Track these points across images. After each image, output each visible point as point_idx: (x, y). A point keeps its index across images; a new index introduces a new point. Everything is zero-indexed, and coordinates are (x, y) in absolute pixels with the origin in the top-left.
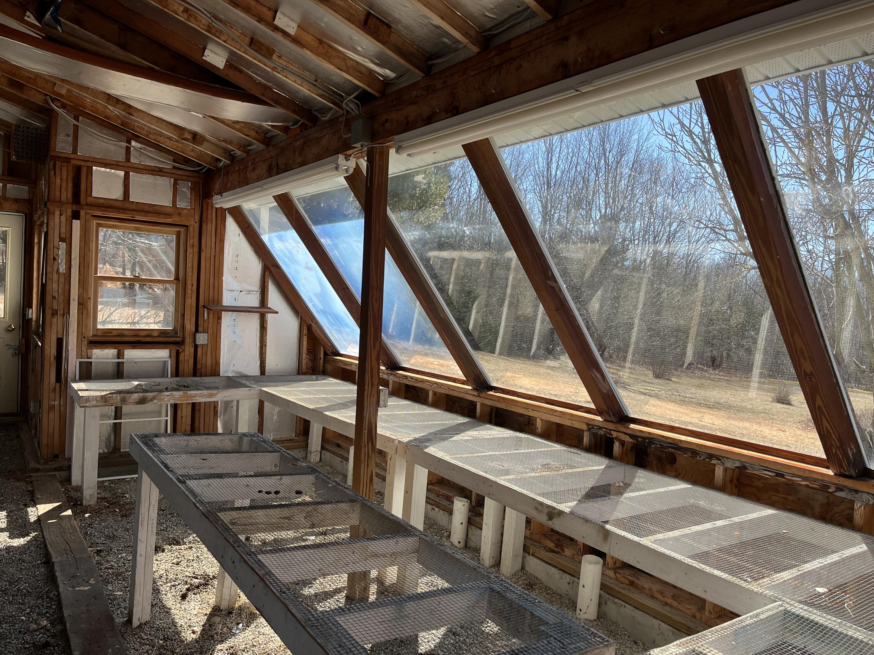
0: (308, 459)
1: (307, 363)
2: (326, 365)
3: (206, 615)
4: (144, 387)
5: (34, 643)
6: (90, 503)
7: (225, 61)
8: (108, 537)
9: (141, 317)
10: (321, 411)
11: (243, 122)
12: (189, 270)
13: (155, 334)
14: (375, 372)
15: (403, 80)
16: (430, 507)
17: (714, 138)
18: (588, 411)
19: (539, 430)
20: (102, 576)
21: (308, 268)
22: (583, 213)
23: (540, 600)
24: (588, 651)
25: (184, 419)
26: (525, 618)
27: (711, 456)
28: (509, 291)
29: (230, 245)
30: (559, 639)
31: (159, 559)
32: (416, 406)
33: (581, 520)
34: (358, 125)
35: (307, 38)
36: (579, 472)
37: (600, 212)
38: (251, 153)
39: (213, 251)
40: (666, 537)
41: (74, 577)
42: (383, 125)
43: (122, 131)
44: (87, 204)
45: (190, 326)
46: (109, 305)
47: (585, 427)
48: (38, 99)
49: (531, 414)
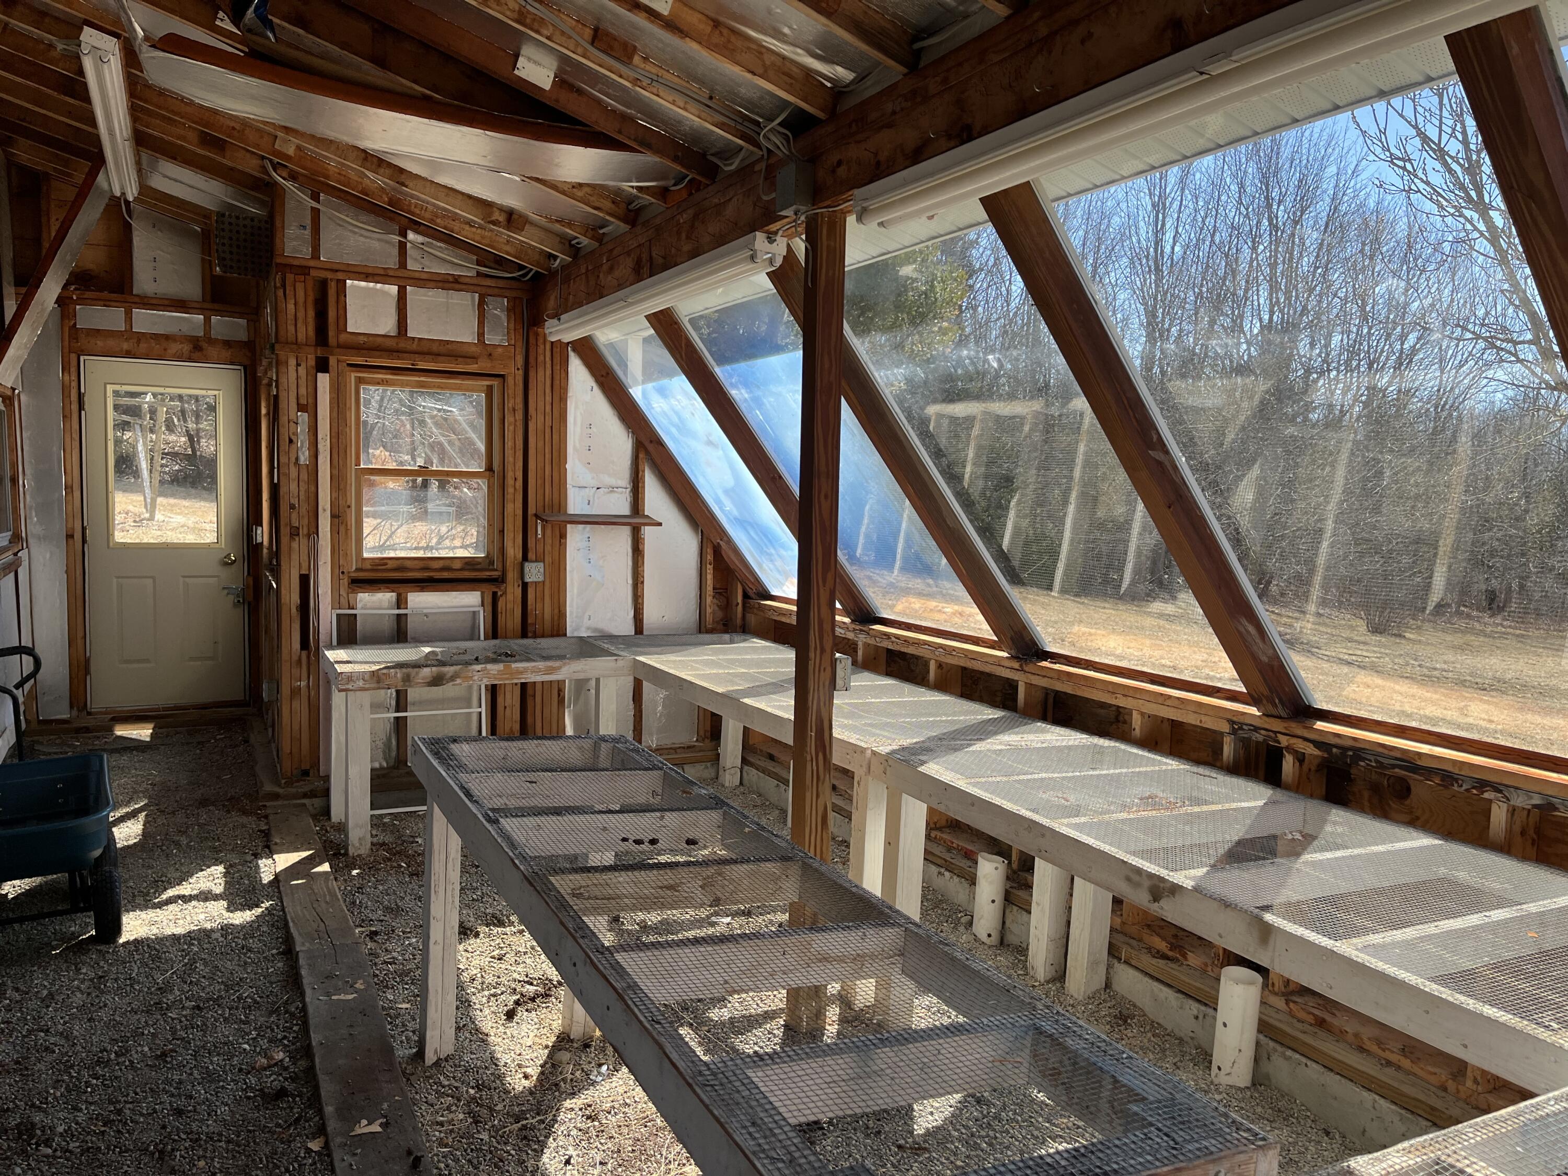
0: (720, 779)
1: (714, 613)
2: (748, 615)
3: (547, 1047)
4: (439, 657)
5: (261, 1090)
6: (359, 852)
7: (552, 76)
8: (388, 910)
9: (441, 537)
10: (737, 696)
11: (588, 185)
12: (509, 452)
13: (457, 565)
14: (827, 627)
15: (869, 83)
16: (934, 869)
17: (1489, 163)
18: (1232, 696)
19: (1137, 733)
20: (376, 976)
21: (710, 443)
22: (1228, 322)
23: (1131, 1053)
24: (1225, 1157)
25: (508, 711)
26: (1101, 1086)
27: (1483, 785)
28: (1077, 473)
29: (576, 408)
30: (1165, 1130)
31: (470, 949)
32: (907, 687)
33: (1215, 905)
34: (788, 175)
35: (691, 19)
36: (1213, 813)
37: (1261, 320)
38: (605, 240)
39: (548, 418)
40: (1388, 940)
41: (329, 977)
42: (833, 171)
43: (392, 215)
44: (339, 346)
45: (513, 551)
46: (389, 518)
47: (1225, 728)
48: (250, 166)
49: (1122, 702)
